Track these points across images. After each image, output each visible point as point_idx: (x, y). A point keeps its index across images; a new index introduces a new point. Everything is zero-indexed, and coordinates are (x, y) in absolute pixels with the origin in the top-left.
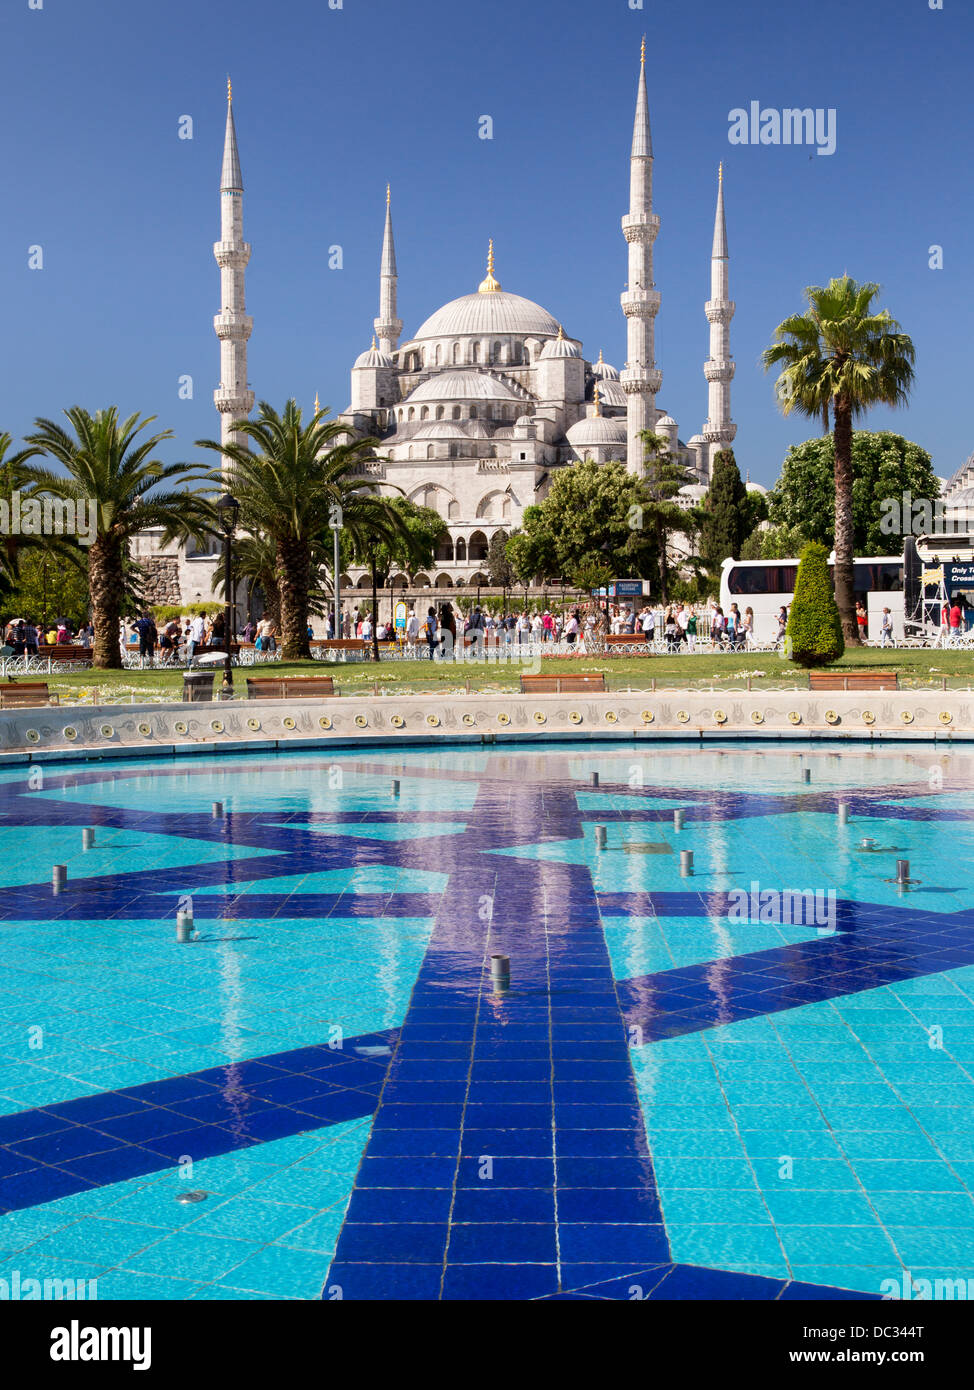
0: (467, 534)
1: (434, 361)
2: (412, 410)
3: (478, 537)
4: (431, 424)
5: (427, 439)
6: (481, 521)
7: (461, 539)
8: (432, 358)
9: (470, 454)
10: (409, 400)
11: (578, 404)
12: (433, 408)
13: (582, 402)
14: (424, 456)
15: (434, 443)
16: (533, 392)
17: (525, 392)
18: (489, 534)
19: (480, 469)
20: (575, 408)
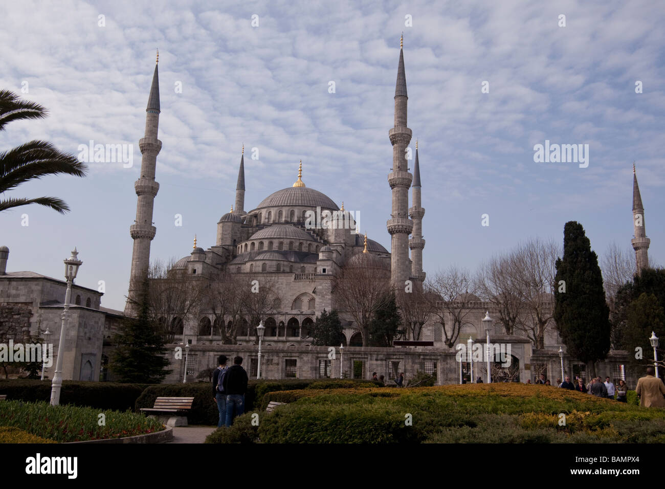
0: (286, 319)
1: (267, 220)
2: (253, 244)
3: (294, 321)
4: (266, 252)
5: (263, 260)
6: (294, 312)
7: (282, 322)
8: (266, 219)
9: (288, 271)
10: (252, 238)
11: (353, 247)
12: (266, 243)
13: (354, 246)
14: (260, 269)
15: (267, 262)
16: (326, 239)
17: (321, 238)
18: (300, 319)
19: (295, 279)
20: (351, 249)
